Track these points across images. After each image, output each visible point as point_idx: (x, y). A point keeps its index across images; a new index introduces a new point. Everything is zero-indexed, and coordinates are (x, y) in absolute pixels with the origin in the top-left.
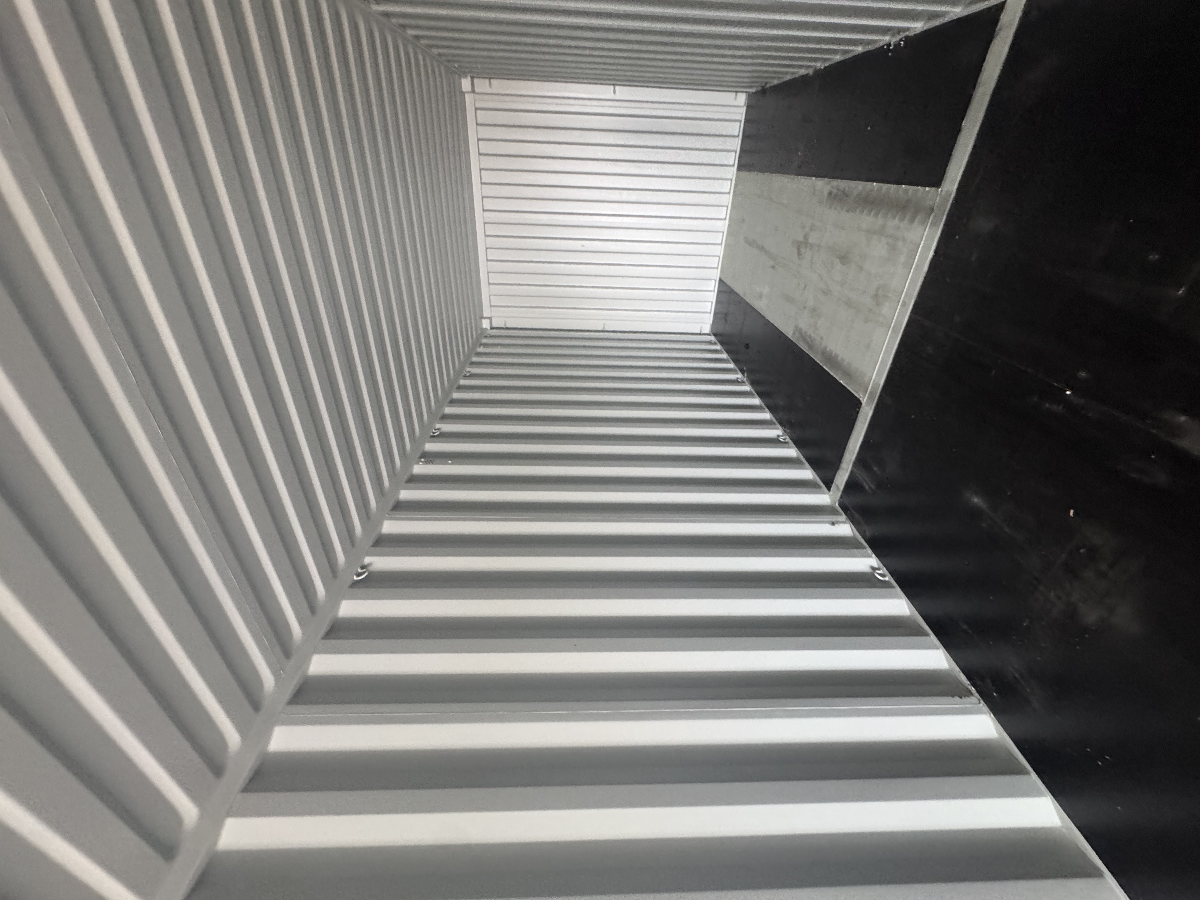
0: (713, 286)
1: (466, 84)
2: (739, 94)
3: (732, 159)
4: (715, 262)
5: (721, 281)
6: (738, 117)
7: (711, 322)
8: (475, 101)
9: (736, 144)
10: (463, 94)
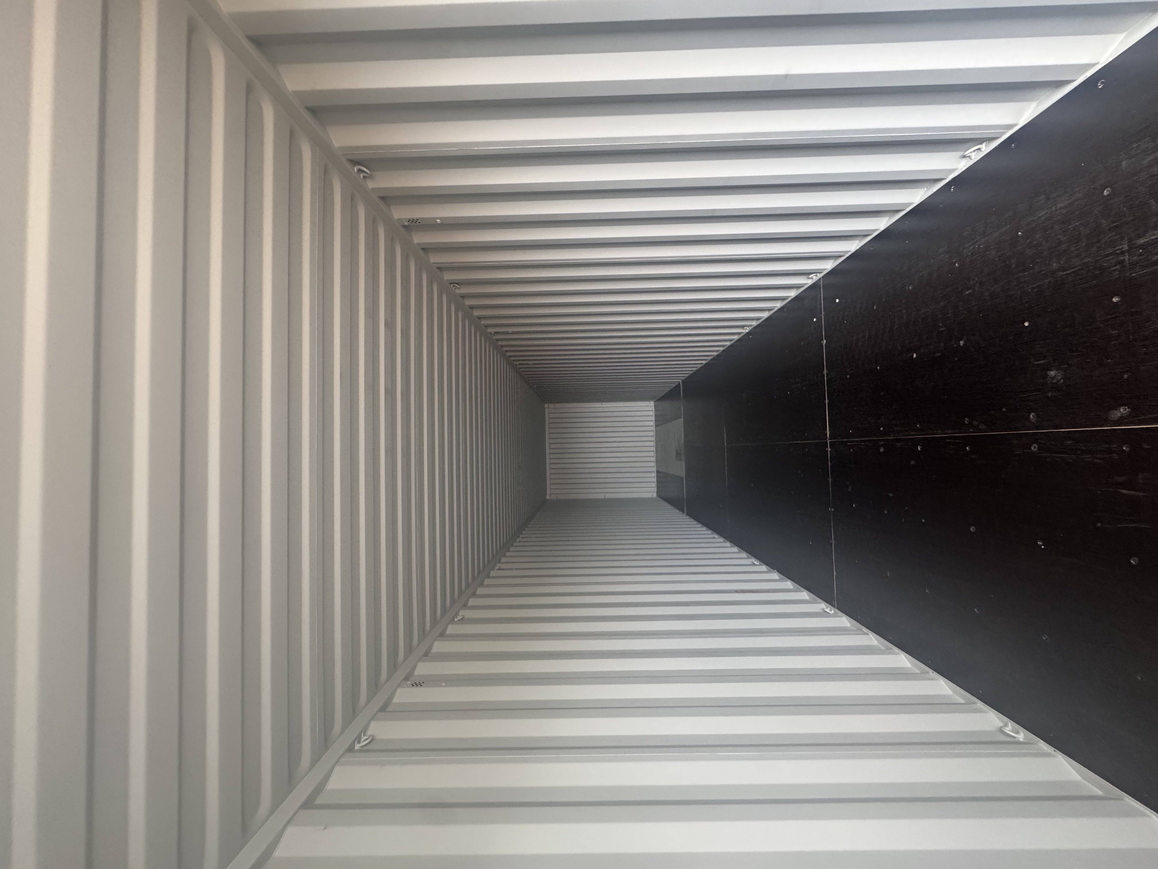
0: (654, 475)
1: (546, 405)
2: (651, 402)
3: (652, 423)
4: (653, 464)
5: (658, 472)
6: (652, 409)
7: (656, 491)
8: (549, 411)
9: (653, 418)
10: (545, 408)
